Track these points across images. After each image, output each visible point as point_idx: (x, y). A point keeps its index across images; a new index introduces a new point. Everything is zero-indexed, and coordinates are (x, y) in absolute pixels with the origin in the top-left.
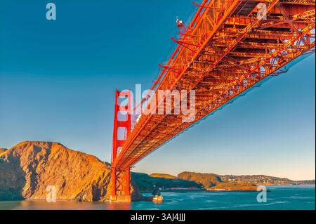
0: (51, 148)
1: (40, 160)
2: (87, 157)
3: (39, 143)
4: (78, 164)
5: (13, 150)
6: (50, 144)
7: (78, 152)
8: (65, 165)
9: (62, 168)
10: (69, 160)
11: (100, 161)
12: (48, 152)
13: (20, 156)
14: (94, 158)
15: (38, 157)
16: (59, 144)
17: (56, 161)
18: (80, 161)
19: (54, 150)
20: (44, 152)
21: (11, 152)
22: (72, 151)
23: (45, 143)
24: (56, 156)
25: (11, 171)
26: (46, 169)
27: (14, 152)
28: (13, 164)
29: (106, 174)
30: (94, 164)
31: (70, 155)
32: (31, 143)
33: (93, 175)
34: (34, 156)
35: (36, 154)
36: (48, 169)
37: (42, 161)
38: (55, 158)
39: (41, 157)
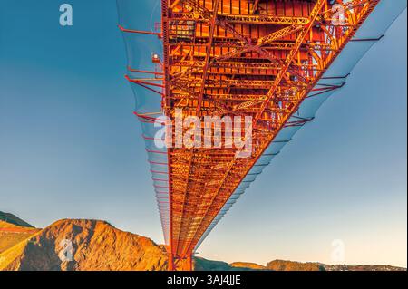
0: (94, 227)
1: (81, 243)
2: (139, 240)
3: (80, 221)
4: (128, 249)
5: (47, 230)
6: (94, 223)
7: (128, 233)
8: (111, 249)
9: (107, 254)
10: (117, 243)
11: (155, 245)
12: (91, 233)
13: (55, 238)
14: (148, 241)
15: (78, 240)
16: (105, 223)
17: (99, 245)
18: (130, 244)
19: (98, 231)
20: (85, 233)
21: (44, 234)
22: (120, 232)
23: (87, 221)
24: (101, 238)
25: (44, 258)
26: (87, 255)
27: (48, 234)
28: (45, 249)
29: (162, 262)
30: (148, 249)
31: (119, 237)
32: (70, 221)
33: (146, 263)
34: (73, 239)
35: (75, 235)
36: (90, 256)
37: (82, 245)
38: (99, 241)
39: (82, 240)
